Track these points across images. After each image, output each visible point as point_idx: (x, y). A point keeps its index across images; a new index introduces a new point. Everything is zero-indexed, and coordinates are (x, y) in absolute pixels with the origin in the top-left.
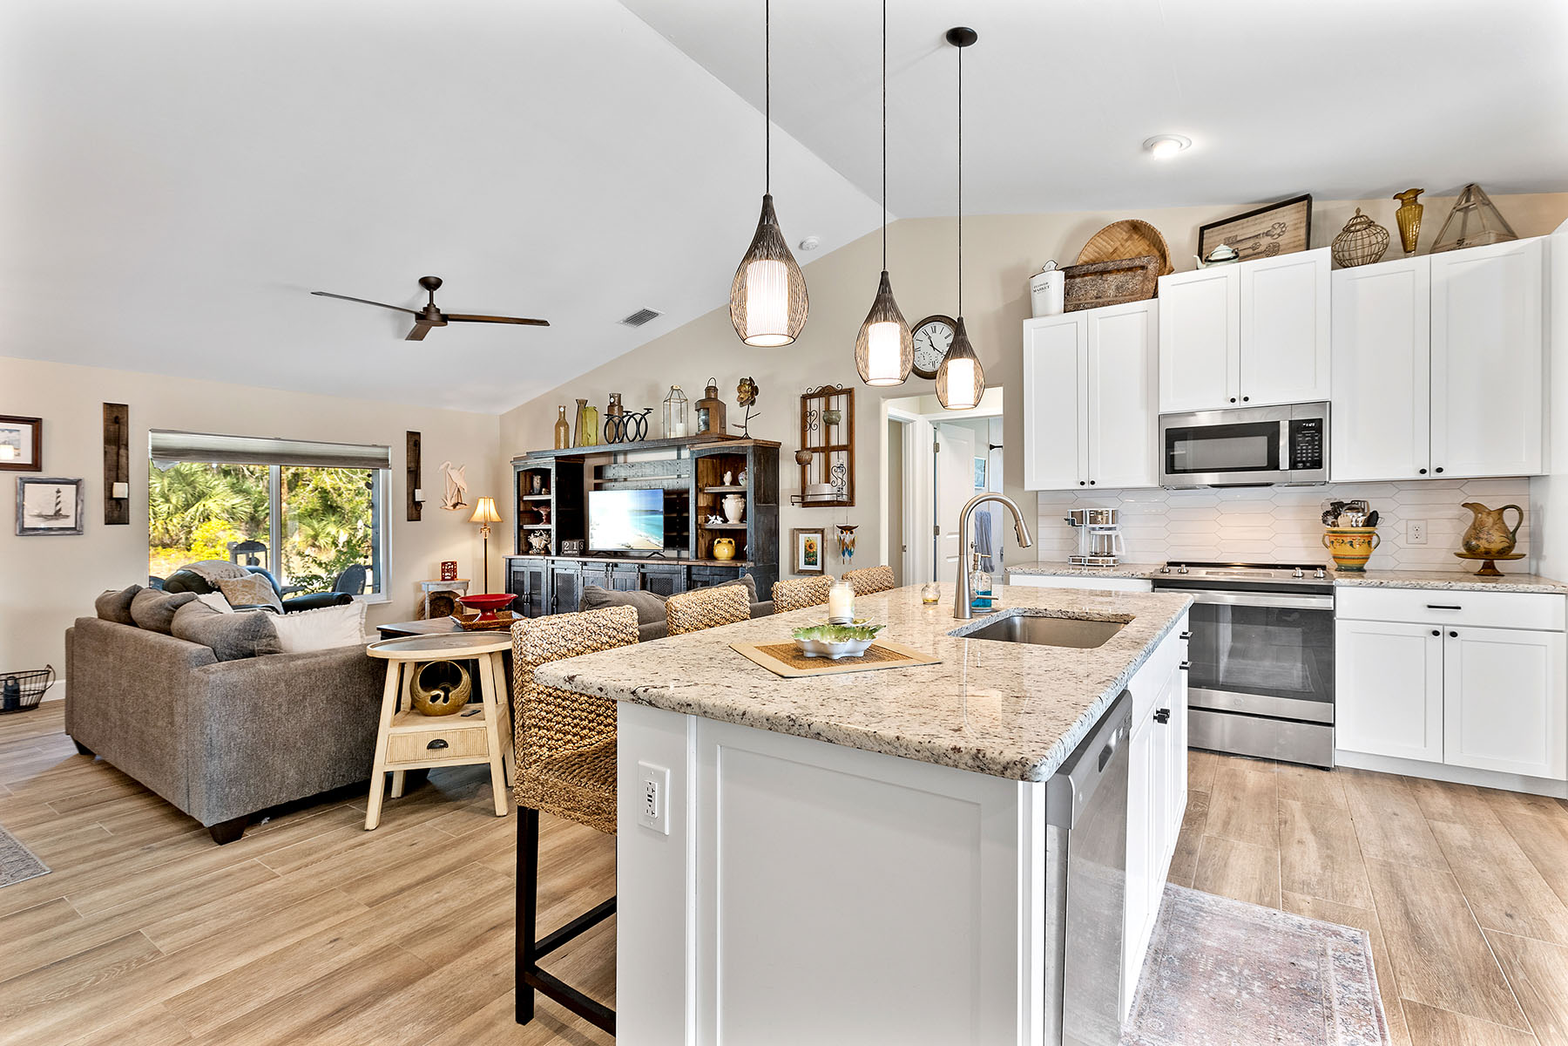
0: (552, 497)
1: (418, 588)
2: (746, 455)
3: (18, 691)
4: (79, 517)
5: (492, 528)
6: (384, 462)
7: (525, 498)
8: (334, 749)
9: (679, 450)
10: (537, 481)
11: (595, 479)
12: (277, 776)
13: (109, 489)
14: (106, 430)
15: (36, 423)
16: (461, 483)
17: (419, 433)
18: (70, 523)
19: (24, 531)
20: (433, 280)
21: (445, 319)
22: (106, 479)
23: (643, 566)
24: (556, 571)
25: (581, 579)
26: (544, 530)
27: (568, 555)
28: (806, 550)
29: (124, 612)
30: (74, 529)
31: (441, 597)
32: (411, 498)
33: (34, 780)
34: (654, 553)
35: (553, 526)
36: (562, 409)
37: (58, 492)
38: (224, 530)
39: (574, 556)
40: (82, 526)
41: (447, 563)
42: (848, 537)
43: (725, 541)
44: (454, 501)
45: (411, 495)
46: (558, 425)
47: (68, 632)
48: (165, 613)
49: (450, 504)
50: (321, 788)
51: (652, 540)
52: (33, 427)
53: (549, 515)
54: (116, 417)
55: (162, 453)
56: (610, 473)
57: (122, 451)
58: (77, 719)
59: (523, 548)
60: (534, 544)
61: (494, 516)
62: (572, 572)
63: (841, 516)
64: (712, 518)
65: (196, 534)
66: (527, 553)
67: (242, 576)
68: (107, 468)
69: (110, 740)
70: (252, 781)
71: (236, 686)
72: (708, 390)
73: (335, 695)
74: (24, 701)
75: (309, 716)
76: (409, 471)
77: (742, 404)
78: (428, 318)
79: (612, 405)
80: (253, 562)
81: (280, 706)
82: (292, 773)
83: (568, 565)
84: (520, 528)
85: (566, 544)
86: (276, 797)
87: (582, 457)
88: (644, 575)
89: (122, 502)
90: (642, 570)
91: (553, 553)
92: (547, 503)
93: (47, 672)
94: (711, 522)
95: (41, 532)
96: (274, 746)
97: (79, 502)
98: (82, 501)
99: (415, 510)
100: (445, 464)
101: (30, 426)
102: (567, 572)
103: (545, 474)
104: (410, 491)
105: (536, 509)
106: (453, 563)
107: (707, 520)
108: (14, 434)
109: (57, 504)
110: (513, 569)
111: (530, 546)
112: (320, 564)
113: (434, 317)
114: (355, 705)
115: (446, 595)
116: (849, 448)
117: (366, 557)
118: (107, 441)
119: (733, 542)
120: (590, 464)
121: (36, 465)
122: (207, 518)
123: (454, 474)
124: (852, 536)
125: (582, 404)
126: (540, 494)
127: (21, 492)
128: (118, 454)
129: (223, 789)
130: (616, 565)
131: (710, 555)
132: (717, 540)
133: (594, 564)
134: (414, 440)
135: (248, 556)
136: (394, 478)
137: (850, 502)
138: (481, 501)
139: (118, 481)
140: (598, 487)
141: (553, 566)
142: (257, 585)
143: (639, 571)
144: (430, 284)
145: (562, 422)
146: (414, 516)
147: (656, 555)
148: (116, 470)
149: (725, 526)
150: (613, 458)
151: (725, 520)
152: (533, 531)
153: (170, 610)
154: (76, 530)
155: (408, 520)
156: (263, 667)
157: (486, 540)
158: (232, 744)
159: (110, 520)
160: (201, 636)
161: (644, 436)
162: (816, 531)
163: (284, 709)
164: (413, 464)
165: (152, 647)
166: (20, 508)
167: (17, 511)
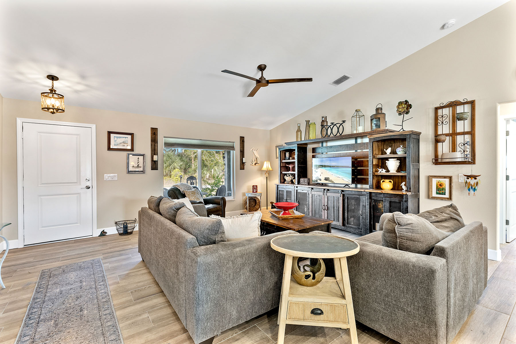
0: (296, 160)
1: (244, 194)
2: (406, 138)
3: (127, 227)
4: (144, 167)
5: (269, 174)
6: (233, 148)
7: (283, 161)
8: (252, 298)
9: (356, 139)
10: (287, 154)
11: (312, 153)
12: (228, 314)
13: (152, 157)
14: (152, 137)
15: (132, 135)
16: (257, 156)
17: (244, 137)
18: (141, 169)
19: (129, 172)
20: (263, 66)
21: (268, 82)
22: (151, 154)
23: (343, 191)
24: (298, 191)
25: (310, 195)
26: (290, 174)
27: (303, 185)
28: (437, 187)
29: (157, 207)
30: (143, 171)
31: (252, 199)
32: (241, 161)
33: (127, 275)
34: (346, 185)
35: (296, 172)
36: (299, 125)
37: (138, 158)
38: (179, 172)
39: (305, 185)
40: (145, 170)
41: (254, 186)
42: (472, 181)
43: (387, 181)
44: (255, 162)
45: (242, 160)
46: (297, 132)
47: (139, 211)
48: (173, 212)
49: (254, 163)
50: (247, 319)
51: (345, 179)
52: (131, 137)
53: (294, 167)
54: (154, 132)
55: (167, 145)
56: (319, 151)
57: (156, 144)
58: (142, 248)
59: (282, 181)
60: (286, 179)
61: (270, 169)
62: (306, 192)
63: (468, 169)
64: (380, 170)
65: (172, 173)
66: (284, 183)
67: (191, 189)
68: (152, 151)
69: (152, 264)
70: (217, 319)
71: (210, 265)
72: (377, 110)
73: (253, 268)
74: (129, 231)
75: (242, 280)
76: (241, 151)
77: (400, 114)
78: (261, 82)
79: (323, 121)
80: (192, 184)
81: (230, 275)
82: (234, 313)
83: (303, 188)
84: (281, 173)
85: (302, 180)
86: (227, 326)
87: (306, 144)
88: (344, 195)
89: (156, 162)
90: (343, 193)
91: (296, 183)
92: (293, 163)
93: (135, 221)
94: (379, 172)
95: (133, 172)
96: (227, 298)
97: (144, 162)
98: (145, 162)
99: (242, 165)
100: (252, 148)
101: (131, 136)
102: (304, 191)
103: (291, 151)
104: (241, 159)
105: (287, 166)
106: (256, 186)
107: (377, 171)
108: (126, 138)
109: (138, 163)
110: (279, 189)
111: (285, 180)
112: (209, 184)
113: (264, 82)
114: (262, 273)
115: (254, 198)
116: (472, 133)
117: (223, 182)
118: (152, 141)
119: (392, 181)
120: (310, 147)
121: (132, 150)
122: (174, 169)
123: (255, 152)
124: (476, 181)
125: (308, 122)
126: (289, 159)
127: (128, 158)
128: (155, 145)
129: (204, 324)
130: (328, 190)
131: (378, 187)
132: (382, 180)
133: (317, 189)
134: (242, 139)
135: (191, 181)
136: (235, 154)
137: (473, 162)
138: (265, 163)
139: (155, 155)
140: (314, 157)
141: (297, 189)
142: (196, 193)
143: (341, 193)
144: (262, 68)
145: (299, 130)
146: (242, 168)
147: (347, 186)
148: (154, 151)
149: (387, 174)
150: (321, 144)
151: (388, 171)
152: (286, 174)
153: (175, 211)
154: (143, 172)
155: (240, 169)
156: (222, 252)
157: (267, 177)
158: (208, 298)
159: (153, 169)
160: (190, 230)
161: (342, 134)
162: (445, 177)
163: (231, 277)
164: (242, 148)
165: (168, 230)
166: (128, 164)
167: (127, 165)
